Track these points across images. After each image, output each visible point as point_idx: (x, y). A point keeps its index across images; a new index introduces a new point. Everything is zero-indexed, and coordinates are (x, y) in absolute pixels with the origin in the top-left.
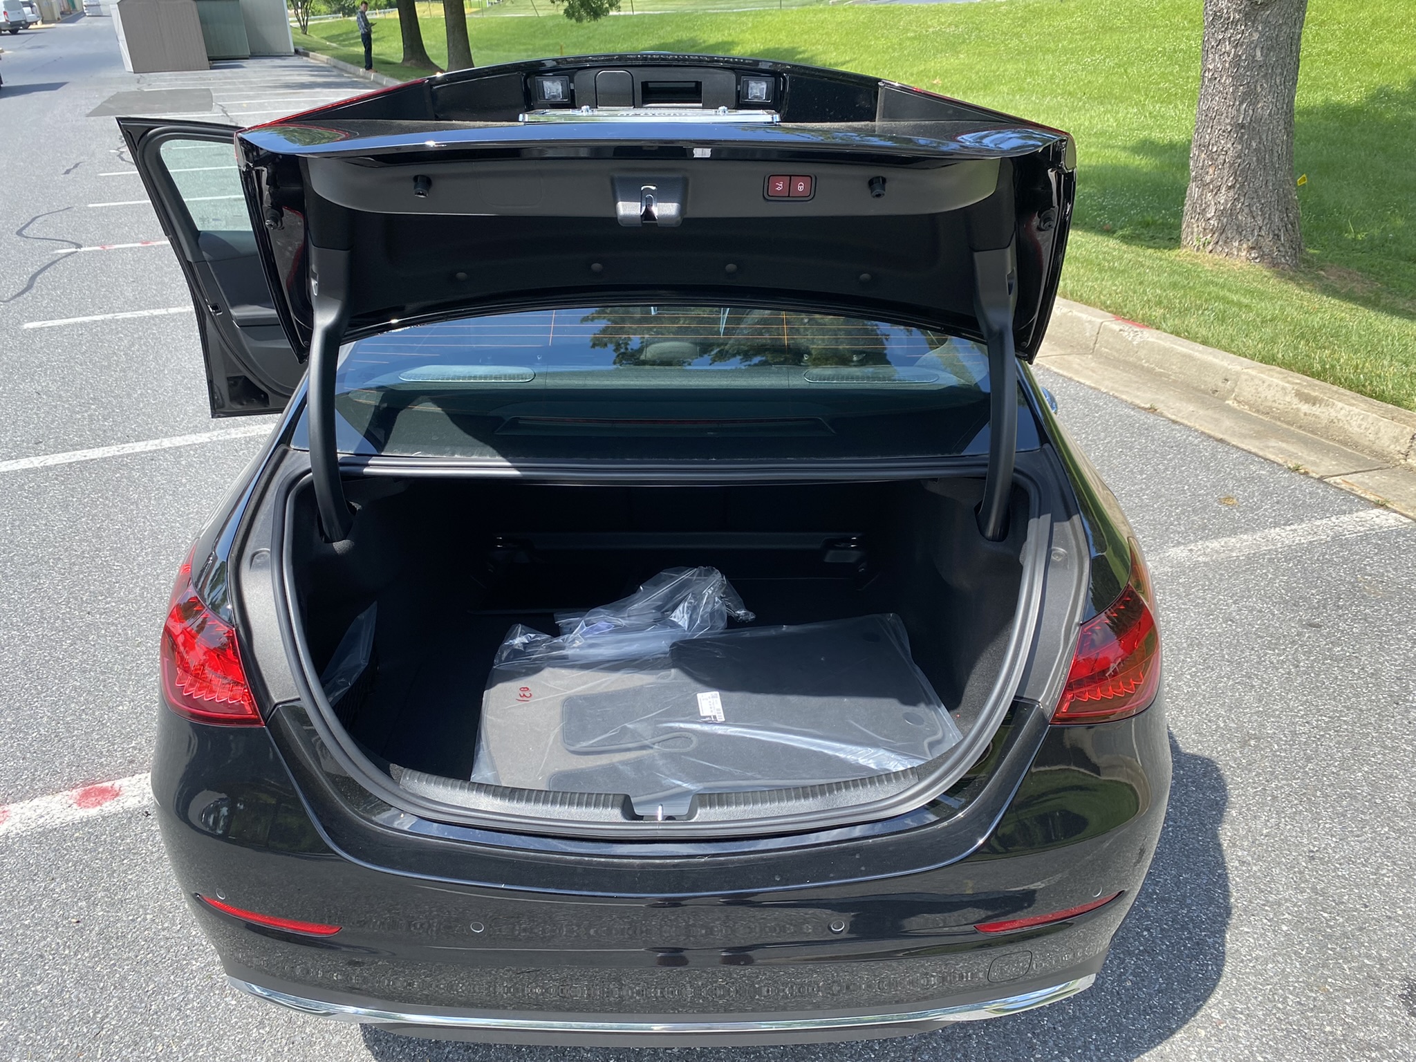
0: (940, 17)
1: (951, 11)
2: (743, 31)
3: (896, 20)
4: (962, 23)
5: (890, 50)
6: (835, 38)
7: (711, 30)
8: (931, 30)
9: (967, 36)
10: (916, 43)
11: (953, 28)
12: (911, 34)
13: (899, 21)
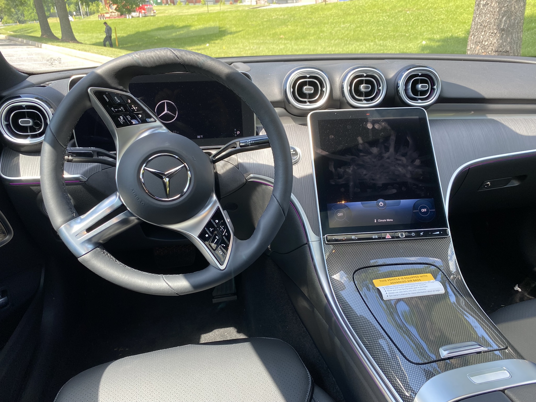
0: (276, 13)
1: (280, 11)
2: (193, 21)
3: (258, 14)
4: (286, 15)
5: (258, 26)
6: (233, 22)
7: (180, 21)
8: (274, 18)
9: (289, 19)
10: (269, 23)
11: (283, 17)
12: (265, 20)
13: (260, 14)
